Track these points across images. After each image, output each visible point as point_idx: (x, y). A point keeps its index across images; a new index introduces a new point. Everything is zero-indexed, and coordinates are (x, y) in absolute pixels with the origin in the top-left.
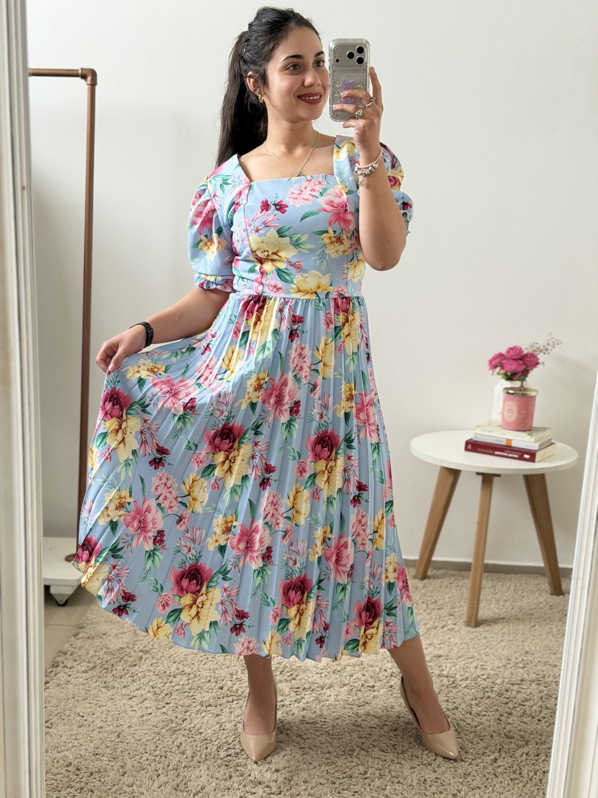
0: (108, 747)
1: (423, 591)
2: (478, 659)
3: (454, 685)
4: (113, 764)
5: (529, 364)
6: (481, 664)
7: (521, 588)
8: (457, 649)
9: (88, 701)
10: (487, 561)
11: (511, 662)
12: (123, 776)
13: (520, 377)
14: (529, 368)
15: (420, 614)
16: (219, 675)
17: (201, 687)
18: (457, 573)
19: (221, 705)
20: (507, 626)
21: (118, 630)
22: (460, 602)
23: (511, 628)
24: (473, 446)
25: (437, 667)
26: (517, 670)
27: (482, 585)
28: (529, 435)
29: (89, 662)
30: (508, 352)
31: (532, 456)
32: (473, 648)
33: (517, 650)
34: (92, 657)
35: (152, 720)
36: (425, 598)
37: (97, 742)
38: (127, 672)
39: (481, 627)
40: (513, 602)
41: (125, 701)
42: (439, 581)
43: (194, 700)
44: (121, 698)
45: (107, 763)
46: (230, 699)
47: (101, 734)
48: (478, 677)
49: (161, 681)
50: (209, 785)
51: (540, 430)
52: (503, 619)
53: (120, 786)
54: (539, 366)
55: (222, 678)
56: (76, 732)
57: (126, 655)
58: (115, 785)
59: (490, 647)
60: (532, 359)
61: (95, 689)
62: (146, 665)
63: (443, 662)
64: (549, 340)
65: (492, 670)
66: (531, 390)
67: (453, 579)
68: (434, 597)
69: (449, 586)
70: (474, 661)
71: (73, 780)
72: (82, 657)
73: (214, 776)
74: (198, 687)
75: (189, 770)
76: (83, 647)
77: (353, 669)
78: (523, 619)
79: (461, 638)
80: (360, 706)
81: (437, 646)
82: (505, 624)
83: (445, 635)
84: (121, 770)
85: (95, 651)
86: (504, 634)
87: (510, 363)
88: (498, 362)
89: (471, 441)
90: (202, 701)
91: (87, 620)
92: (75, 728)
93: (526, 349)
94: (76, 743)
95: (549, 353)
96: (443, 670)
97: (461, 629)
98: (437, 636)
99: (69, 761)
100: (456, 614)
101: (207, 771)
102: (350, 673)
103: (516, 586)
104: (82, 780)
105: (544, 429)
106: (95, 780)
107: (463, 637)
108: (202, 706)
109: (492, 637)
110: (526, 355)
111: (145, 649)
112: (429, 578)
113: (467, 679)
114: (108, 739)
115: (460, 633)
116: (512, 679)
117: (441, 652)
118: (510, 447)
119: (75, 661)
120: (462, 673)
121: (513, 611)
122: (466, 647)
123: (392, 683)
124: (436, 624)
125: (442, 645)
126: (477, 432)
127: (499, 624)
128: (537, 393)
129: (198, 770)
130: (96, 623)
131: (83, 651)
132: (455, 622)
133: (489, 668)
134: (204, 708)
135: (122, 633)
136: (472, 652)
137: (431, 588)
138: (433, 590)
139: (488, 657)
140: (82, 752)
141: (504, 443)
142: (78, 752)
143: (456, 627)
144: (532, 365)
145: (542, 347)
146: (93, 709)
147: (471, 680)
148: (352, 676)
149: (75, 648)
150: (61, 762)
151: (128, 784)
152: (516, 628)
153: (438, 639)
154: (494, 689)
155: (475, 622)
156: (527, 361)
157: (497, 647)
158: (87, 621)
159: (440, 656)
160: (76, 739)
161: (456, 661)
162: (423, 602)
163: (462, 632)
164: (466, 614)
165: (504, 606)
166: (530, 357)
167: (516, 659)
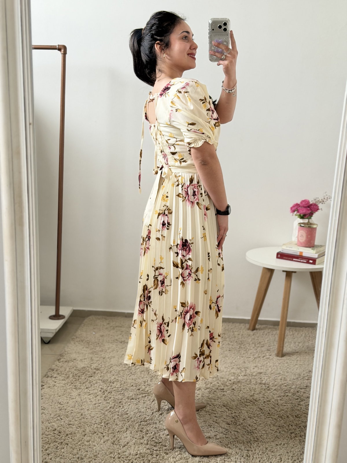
0: (76, 421)
1: (253, 337)
2: (282, 375)
3: (268, 389)
4: (79, 430)
5: (313, 209)
6: (284, 377)
7: (309, 335)
8: (271, 369)
9: (66, 396)
10: (288, 320)
11: (301, 376)
12: (84, 436)
13: (308, 217)
14: (313, 212)
15: (251, 349)
16: (137, 382)
17: (128, 389)
18: (272, 327)
19: (138, 399)
20: (300, 357)
21: (82, 357)
22: (273, 343)
23: (302, 358)
24: (281, 256)
25: (259, 379)
26: (304, 381)
27: (286, 335)
28: (312, 249)
29: (66, 375)
30: (301, 203)
31: (314, 261)
32: (280, 368)
33: (304, 370)
34: (68, 372)
35: (101, 406)
36: (254, 341)
37: (70, 418)
38: (87, 380)
39: (285, 357)
40: (304, 343)
41: (86, 396)
42: (262, 331)
43: (124, 396)
44: (84, 394)
45: (76, 429)
46: (144, 395)
47: (72, 414)
48: (282, 384)
49: (105, 385)
50: (131, 441)
51: (319, 247)
52: (297, 352)
53: (83, 441)
54: (319, 211)
55: (139, 384)
56: (59, 413)
57: (87, 371)
58: (80, 441)
59: (289, 368)
60: (315, 207)
61: (69, 389)
62: (98, 377)
63: (263, 376)
64: (325, 196)
65: (290, 381)
66: (314, 224)
67: (270, 330)
68: (259, 340)
69: (268, 334)
70: (280, 376)
71: (57, 438)
72: (62, 372)
73: (134, 437)
74: (126, 389)
75: (121, 433)
76: (63, 366)
77: (212, 379)
78: (309, 353)
80: (215, 400)
81: (260, 367)
82: (298, 355)
83: (264, 361)
84: (83, 433)
85: (70, 369)
86: (298, 361)
87: (302, 209)
88: (295, 208)
89: (280, 253)
90: (128, 397)
91: (65, 351)
92: (58, 410)
93: (312, 201)
94: (59, 418)
95: (324, 203)
96: (263, 381)
97: (274, 358)
98: (260, 362)
99: (55, 428)
100: (271, 350)
101: (130, 434)
102: (211, 382)
103: (305, 334)
104: (62, 438)
105: (321, 246)
106: (69, 438)
107: (274, 363)
108: (128, 399)
109: (291, 363)
110: (312, 205)
111: (97, 368)
112: (257, 329)
113: (276, 385)
114: (76, 416)
115: (273, 360)
116: (302, 386)
117: (262, 371)
118: (302, 256)
119: (58, 374)
120: (273, 382)
121: (303, 348)
122: (276, 368)
123: (234, 387)
124: (260, 355)
125: (263, 367)
126: (283, 248)
127: (295, 356)
128: (317, 226)
129: (125, 433)
130: (70, 353)
131: (63, 369)
132: (270, 354)
133: (288, 380)
134: (130, 400)
135: (85, 359)
136: (279, 371)
137: (258, 335)
139: (288, 374)
140: (62, 423)
141: (298, 254)
142: (60, 423)
143: (271, 357)
144: (315, 210)
145: (320, 200)
146: (68, 401)
147: (278, 386)
148: (212, 383)
149: (58, 367)
150: (51, 428)
151: (87, 440)
152: (304, 358)
153: (260, 363)
154: (291, 391)
155: (281, 354)
156: (312, 208)
157: (294, 368)
158: (65, 353)
159: (261, 373)
160: (59, 416)
161: (270, 375)
162: (253, 343)
163: (274, 360)
164: (276, 350)
165: (298, 345)
166: (314, 206)
167: (304, 374)
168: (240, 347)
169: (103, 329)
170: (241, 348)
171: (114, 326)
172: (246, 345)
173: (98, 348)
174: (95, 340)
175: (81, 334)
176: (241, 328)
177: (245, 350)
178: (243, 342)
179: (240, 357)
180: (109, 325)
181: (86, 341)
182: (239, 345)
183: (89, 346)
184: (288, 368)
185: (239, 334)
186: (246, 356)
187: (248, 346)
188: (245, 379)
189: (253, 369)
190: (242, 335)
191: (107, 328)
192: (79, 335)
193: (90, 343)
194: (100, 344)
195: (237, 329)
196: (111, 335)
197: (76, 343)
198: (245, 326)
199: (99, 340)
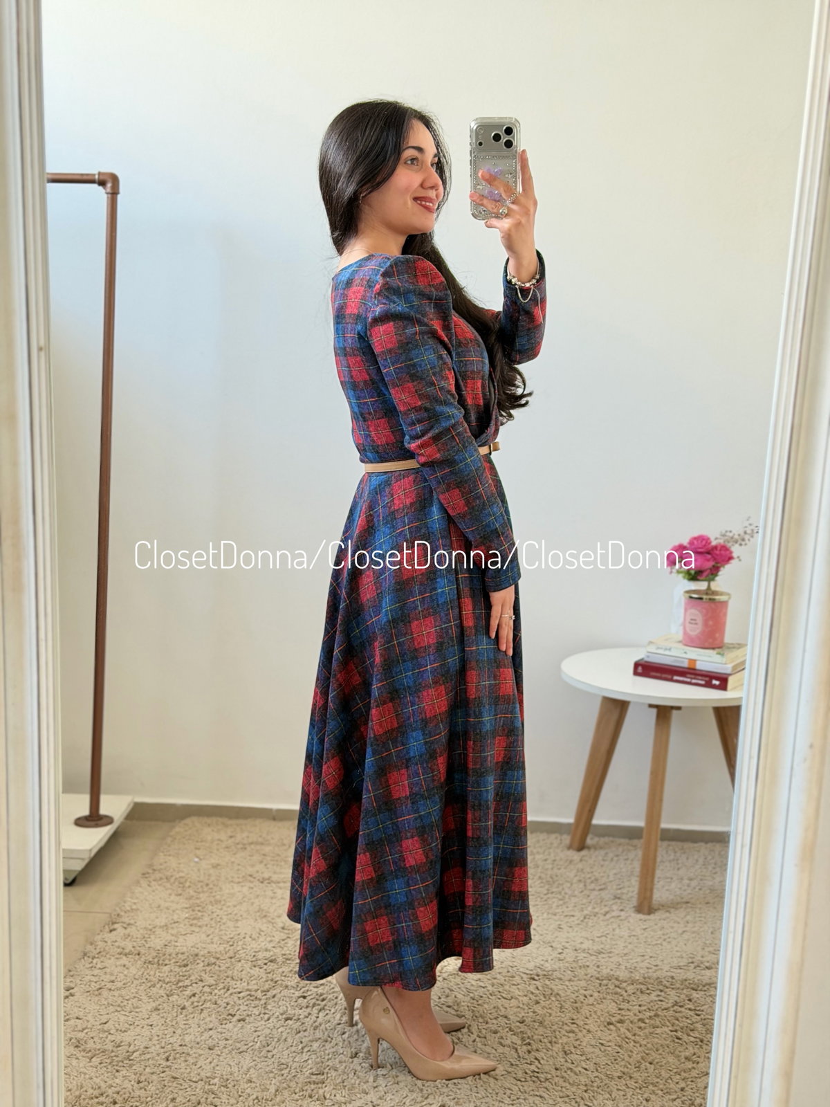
1: (580, 866)
2: (651, 957)
5: (718, 558)
6: (655, 963)
7: (713, 861)
8: (623, 944)
10: (663, 825)
11: (694, 960)
14: (719, 565)
15: (575, 896)
18: (626, 841)
20: (693, 913)
22: (629, 880)
23: (697, 915)
24: (645, 669)
27: (659, 859)
28: (719, 654)
30: (691, 542)
31: (723, 682)
36: (583, 876)
39: (657, 914)
40: (701, 880)
42: (603, 852)
51: (734, 648)
52: (687, 903)
54: (732, 561)
59: (668, 940)
60: (723, 552)
64: (746, 527)
65: (667, 971)
66: (721, 594)
67: (620, 849)
68: (595, 873)
69: (615, 859)
70: (646, 959)
78: (714, 903)
79: (629, 929)
82: (689, 910)
83: (608, 925)
88: (678, 556)
89: (641, 662)
93: (716, 539)
95: (746, 544)
97: (630, 916)
98: (597, 927)
100: (624, 897)
103: (706, 858)
105: (740, 646)
107: (632, 928)
109: (672, 927)
110: (715, 548)
112: (589, 848)
115: (629, 922)
118: (695, 669)
121: (701, 892)
122: (636, 941)
124: (596, 910)
125: (604, 939)
126: (650, 650)
127: (682, 910)
128: (730, 598)
132: (621, 908)
137: (591, 861)
138: (594, 865)
141: (686, 664)
143: (622, 913)
144: (723, 561)
145: (736, 537)
152: (703, 915)
155: (647, 906)
156: (717, 555)
162: (580, 881)
163: (631, 921)
164: (636, 896)
165: (688, 886)
166: (720, 550)
167: (702, 957)
168: (548, 890)
169: (218, 850)
170: (552, 893)
171: (245, 842)
172: (564, 886)
173: (207, 894)
174: (199, 877)
175: (166, 862)
177: (560, 897)
178: (555, 878)
179: (548, 913)
180: (233, 839)
181: (176, 879)
182: (547, 887)
183: (184, 891)
184: (665, 940)
185: (546, 860)
186: (563, 912)
187: (569, 888)
188: (560, 968)
189: (582, 943)
190: (554, 861)
191: (227, 847)
192: (161, 864)
193: (188, 884)
194: (211, 886)
195: (541, 847)
196: (239, 865)
197: (153, 883)
198: (561, 840)
199: (209, 875)
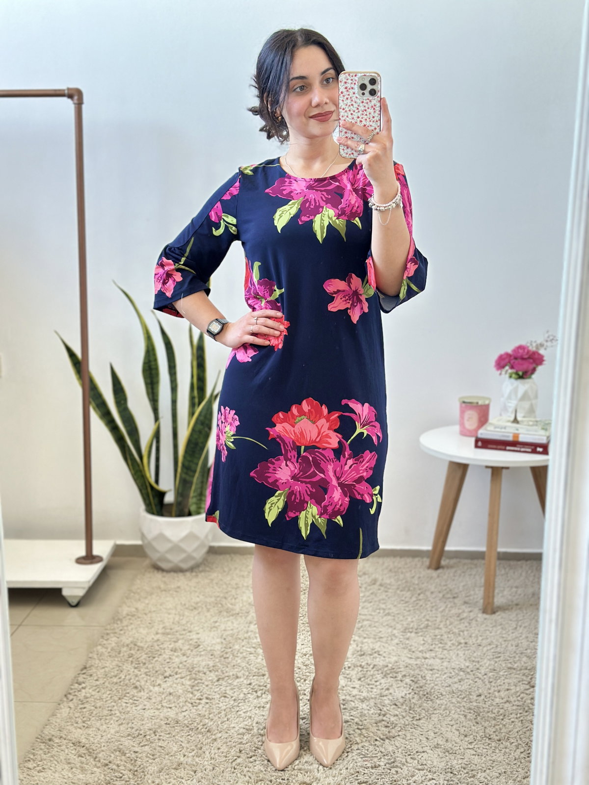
1: (437, 580)
7: (532, 574)
18: (469, 561)
20: (521, 612)
22: (474, 590)
23: (524, 614)
24: (485, 444)
36: (441, 588)
39: (497, 614)
40: (525, 588)
42: (453, 570)
52: (517, 605)
60: (537, 357)
67: (466, 567)
68: (449, 586)
69: (463, 574)
82: (519, 610)
86: (518, 620)
89: (480, 439)
97: (477, 616)
100: (472, 602)
103: (527, 572)
107: (479, 625)
112: (443, 567)
115: (477, 621)
118: (518, 441)
121: (525, 597)
127: (513, 611)
132: (470, 610)
137: (445, 577)
138: (448, 580)
141: (511, 438)
143: (472, 614)
144: (539, 363)
152: (529, 614)
155: (490, 609)
162: (439, 592)
163: (479, 619)
164: (482, 601)
165: (516, 592)
166: (535, 355)
168: (417, 599)
170: (420, 600)
176: (416, 565)
185: (413, 577)
190: (419, 578)
192: (139, 589)
195: (408, 568)
198: (422, 562)
